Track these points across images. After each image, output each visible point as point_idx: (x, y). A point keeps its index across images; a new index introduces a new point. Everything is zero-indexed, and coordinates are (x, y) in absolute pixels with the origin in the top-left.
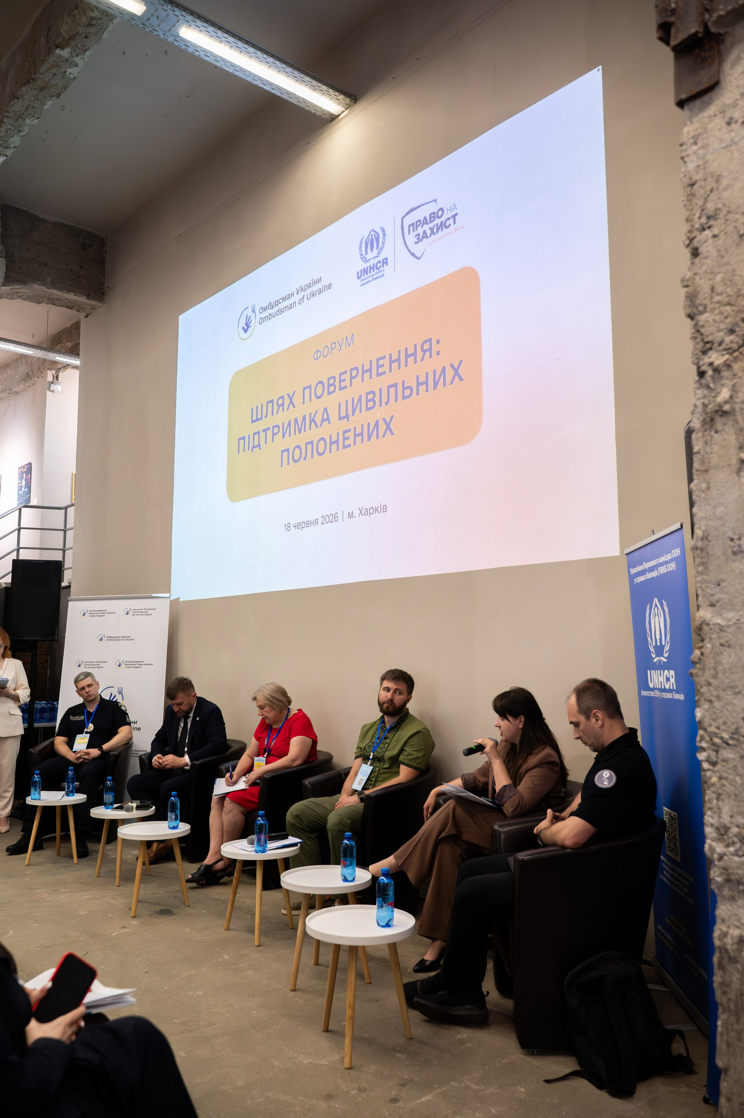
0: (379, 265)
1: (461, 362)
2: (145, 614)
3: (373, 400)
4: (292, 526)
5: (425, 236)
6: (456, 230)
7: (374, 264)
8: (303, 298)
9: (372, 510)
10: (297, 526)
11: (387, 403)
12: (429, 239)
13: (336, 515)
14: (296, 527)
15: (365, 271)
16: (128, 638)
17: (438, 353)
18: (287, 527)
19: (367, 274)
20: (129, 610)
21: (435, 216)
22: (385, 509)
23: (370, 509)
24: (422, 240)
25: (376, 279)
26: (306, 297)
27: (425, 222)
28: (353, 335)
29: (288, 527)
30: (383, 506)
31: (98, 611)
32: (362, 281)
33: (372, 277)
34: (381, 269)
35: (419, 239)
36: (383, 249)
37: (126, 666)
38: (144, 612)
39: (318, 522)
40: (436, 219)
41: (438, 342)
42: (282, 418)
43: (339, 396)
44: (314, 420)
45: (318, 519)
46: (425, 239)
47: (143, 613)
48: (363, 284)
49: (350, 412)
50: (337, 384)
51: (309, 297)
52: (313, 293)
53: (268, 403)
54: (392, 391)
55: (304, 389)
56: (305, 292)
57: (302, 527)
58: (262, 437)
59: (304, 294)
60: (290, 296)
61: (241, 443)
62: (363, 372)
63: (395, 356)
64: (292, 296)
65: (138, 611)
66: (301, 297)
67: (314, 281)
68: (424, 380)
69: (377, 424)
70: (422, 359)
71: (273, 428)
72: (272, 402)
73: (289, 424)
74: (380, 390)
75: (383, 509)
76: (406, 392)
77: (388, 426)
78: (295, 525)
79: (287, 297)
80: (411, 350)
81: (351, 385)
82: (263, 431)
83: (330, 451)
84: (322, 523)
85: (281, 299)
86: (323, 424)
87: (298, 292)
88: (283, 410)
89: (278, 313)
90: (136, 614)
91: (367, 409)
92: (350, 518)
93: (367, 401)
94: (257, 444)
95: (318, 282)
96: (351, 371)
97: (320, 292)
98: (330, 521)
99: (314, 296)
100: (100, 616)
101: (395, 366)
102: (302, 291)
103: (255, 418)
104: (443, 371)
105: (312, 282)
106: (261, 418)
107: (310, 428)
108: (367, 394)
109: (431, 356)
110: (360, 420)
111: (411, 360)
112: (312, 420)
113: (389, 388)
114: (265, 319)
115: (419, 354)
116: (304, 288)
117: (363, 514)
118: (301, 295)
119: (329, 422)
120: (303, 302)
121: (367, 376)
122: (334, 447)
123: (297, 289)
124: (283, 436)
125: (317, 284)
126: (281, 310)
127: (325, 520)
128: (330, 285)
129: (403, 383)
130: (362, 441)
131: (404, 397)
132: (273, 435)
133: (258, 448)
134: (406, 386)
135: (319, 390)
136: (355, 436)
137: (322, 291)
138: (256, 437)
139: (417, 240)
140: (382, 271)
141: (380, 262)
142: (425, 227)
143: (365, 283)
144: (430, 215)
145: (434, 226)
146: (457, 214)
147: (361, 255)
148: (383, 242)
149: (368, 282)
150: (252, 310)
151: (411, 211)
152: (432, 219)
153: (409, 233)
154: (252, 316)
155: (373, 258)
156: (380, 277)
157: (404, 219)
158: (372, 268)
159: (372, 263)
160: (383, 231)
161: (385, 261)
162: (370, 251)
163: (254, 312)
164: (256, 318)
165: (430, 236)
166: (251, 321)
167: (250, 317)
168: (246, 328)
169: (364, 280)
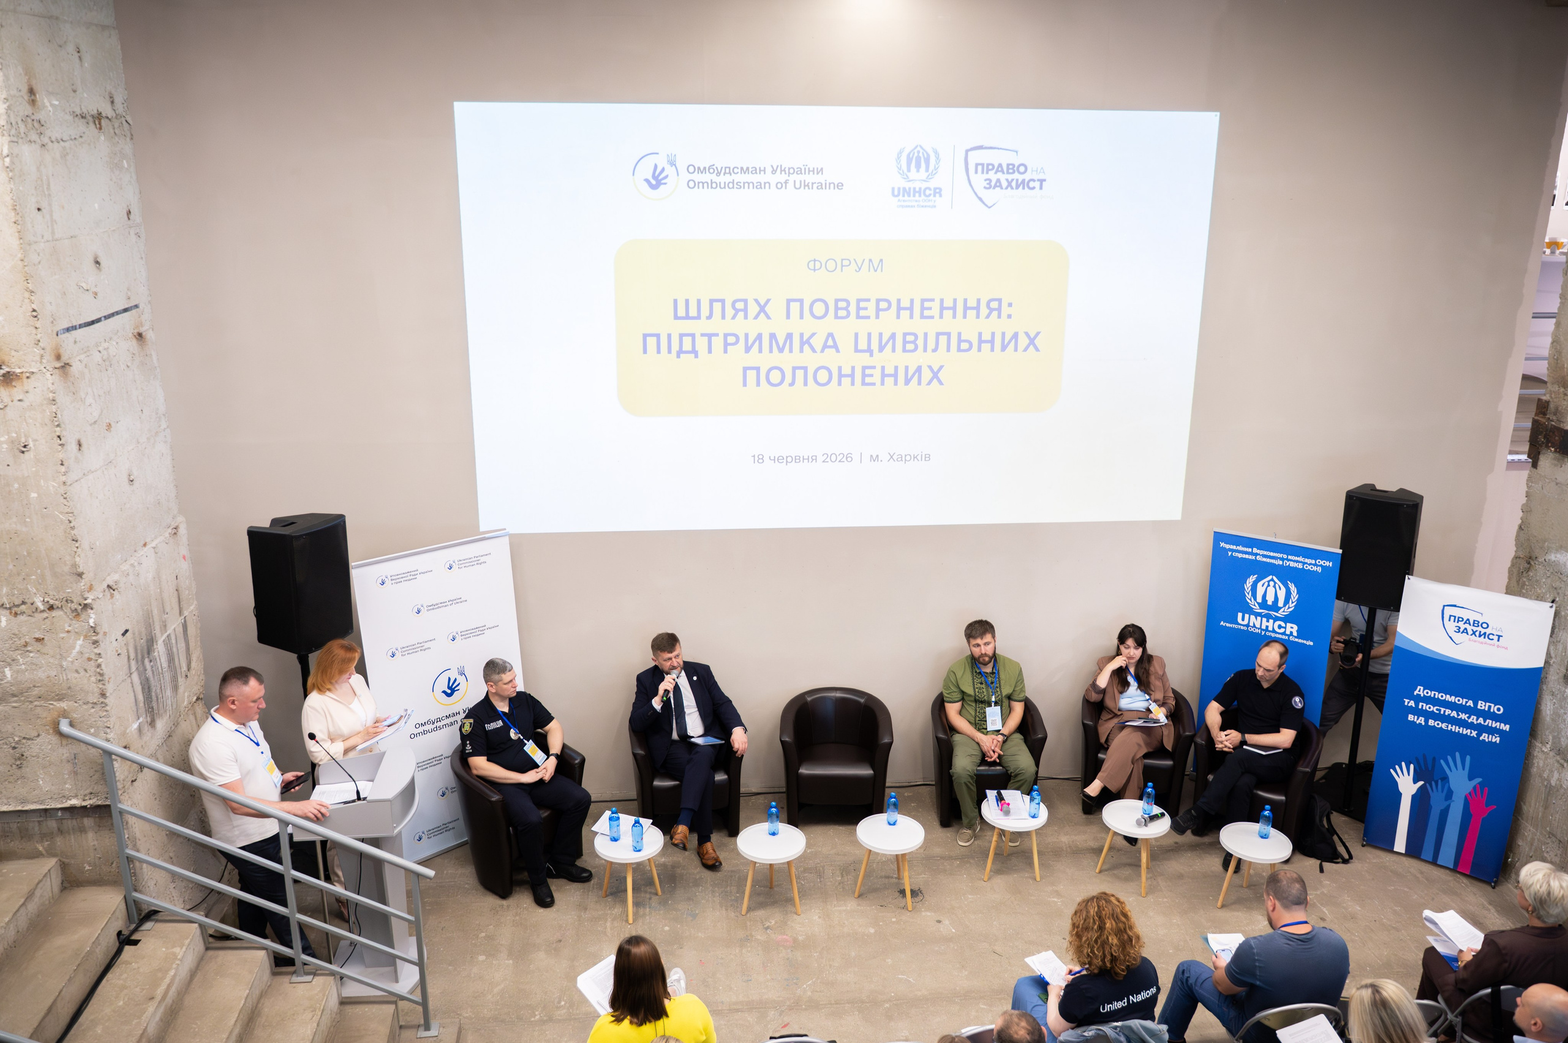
0: (928, 192)
1: (1038, 334)
2: (477, 564)
3: (914, 342)
4: (766, 458)
6: (1042, 197)
7: (920, 189)
8: (786, 182)
9: (908, 458)
10: (778, 459)
11: (935, 350)
12: (1004, 191)
13: (849, 455)
14: (774, 460)
15: (906, 192)
16: (458, 601)
17: (1009, 316)
18: (756, 459)
19: (909, 196)
20: (451, 563)
21: (1015, 169)
22: (927, 457)
23: (906, 456)
24: (994, 188)
25: (923, 206)
26: (791, 183)
27: (1000, 169)
28: (881, 260)
29: (759, 459)
30: (925, 455)
31: (404, 574)
32: (899, 200)
33: (917, 203)
34: (932, 197)
35: (990, 185)
36: (936, 175)
37: (463, 637)
38: (476, 561)
39: (816, 459)
40: (1016, 173)
41: (1010, 305)
42: (740, 326)
43: (852, 324)
44: (808, 342)
45: (816, 456)
46: (998, 189)
47: (473, 563)
48: (903, 206)
49: (875, 346)
50: (853, 309)
51: (798, 185)
52: (806, 184)
53: (712, 301)
54: (943, 339)
55: (789, 301)
56: (789, 176)
57: (787, 462)
58: (702, 344)
59: (788, 178)
60: (758, 171)
61: (652, 342)
62: (899, 309)
63: (948, 303)
64: (762, 173)
65: (465, 561)
66: (783, 181)
67: (809, 168)
68: (989, 338)
69: (919, 369)
70: (988, 317)
71: (726, 336)
72: (723, 301)
73: (759, 337)
74: (926, 335)
75: (925, 457)
76: (963, 345)
77: (935, 375)
78: (772, 458)
79: (750, 170)
80: (972, 303)
81: (877, 317)
82: (703, 335)
83: (840, 384)
84: (824, 462)
85: (738, 168)
86: (826, 350)
87: (776, 171)
88: (746, 317)
89: (731, 185)
90: (463, 566)
91: (904, 350)
92: (874, 461)
93: (905, 342)
94: (690, 349)
95: (818, 173)
96: (878, 301)
97: (820, 186)
98: (838, 460)
99: (809, 188)
100: (409, 580)
101: (948, 314)
102: (783, 172)
103: (684, 315)
104: (1015, 336)
105: (805, 169)
106: (698, 317)
107: (801, 351)
108: (905, 335)
109: (999, 317)
110: (890, 359)
111: (971, 314)
112: (805, 342)
113: (938, 334)
114: (701, 185)
115: (984, 311)
116: (787, 170)
117: (896, 460)
118: (783, 178)
119: (838, 351)
120: (786, 188)
121: (905, 314)
122: (846, 381)
123: (772, 166)
124: (748, 349)
125: (814, 174)
126: (739, 184)
127: (829, 458)
128: (840, 185)
129: (959, 334)
130: (896, 383)
131: (959, 350)
132: (726, 345)
133: (693, 355)
134: (963, 338)
135: (819, 309)
136: (884, 375)
137: (824, 186)
138: (687, 342)
139: (988, 186)
140: (933, 202)
141: (930, 189)
142: (1000, 175)
143: (907, 206)
144: (1008, 165)
145: (1013, 180)
146: (1045, 180)
147: (900, 170)
148: (937, 166)
149: (912, 206)
150: (668, 161)
151: (981, 148)
152: (1011, 171)
153: (976, 172)
154: (670, 170)
155: (919, 180)
156: (929, 206)
157: (969, 153)
158: (917, 192)
159: (917, 185)
160: (936, 153)
161: (938, 191)
162: (915, 170)
163: (674, 166)
164: (678, 175)
165: (1007, 188)
166: (667, 177)
167: (663, 170)
168: (654, 182)
169: (904, 201)
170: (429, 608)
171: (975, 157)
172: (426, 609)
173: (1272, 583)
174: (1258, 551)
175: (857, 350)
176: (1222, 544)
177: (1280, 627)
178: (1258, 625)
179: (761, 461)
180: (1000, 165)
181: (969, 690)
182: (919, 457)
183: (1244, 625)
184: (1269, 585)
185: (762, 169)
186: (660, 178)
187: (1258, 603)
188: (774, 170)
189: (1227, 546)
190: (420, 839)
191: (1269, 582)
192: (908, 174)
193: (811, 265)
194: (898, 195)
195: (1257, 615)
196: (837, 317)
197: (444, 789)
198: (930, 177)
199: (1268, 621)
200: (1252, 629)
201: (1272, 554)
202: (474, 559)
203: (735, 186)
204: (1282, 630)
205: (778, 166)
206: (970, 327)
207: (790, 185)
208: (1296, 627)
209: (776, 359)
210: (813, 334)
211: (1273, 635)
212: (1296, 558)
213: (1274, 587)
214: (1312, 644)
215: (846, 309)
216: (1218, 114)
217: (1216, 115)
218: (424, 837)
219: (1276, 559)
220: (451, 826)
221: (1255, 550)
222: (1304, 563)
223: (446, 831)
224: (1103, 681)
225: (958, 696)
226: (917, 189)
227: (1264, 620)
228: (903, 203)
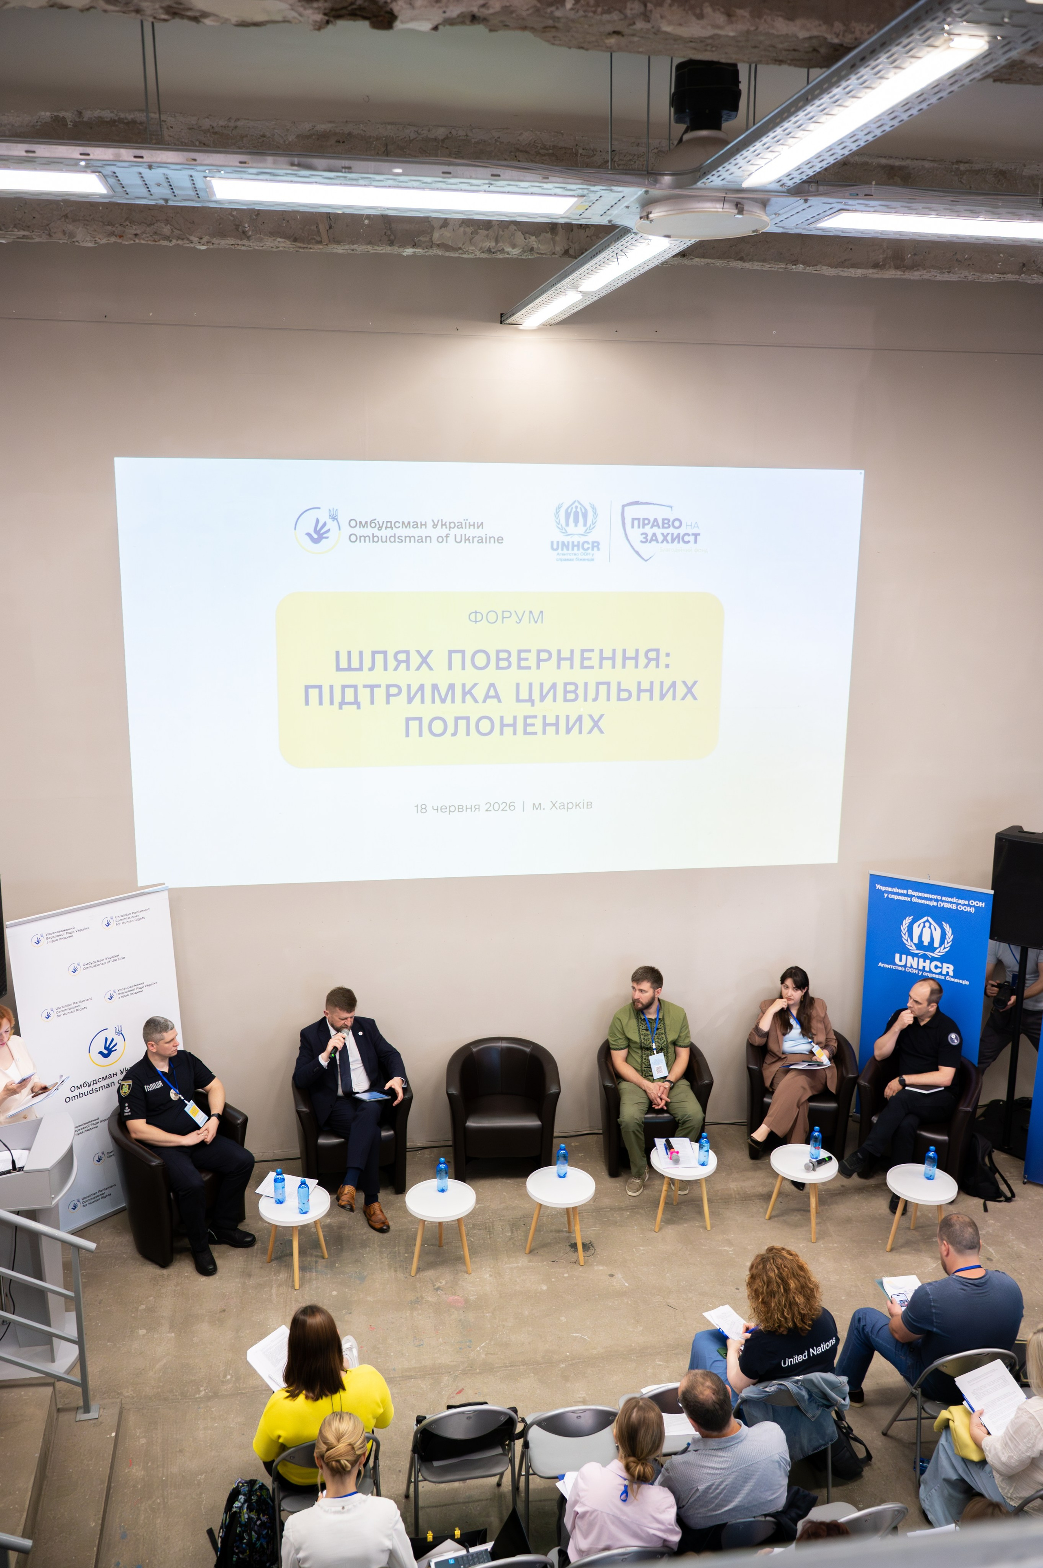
0: (586, 546)
1: (695, 682)
2: (135, 920)
3: (574, 692)
4: (429, 808)
5: (654, 538)
6: (696, 550)
7: (579, 542)
8: (447, 536)
9: (570, 806)
10: (442, 809)
11: (595, 700)
12: (660, 545)
13: (512, 804)
14: (437, 810)
15: (565, 546)
16: (115, 958)
17: (667, 666)
18: (419, 808)
19: (568, 549)
20: (109, 919)
21: (670, 523)
22: (589, 805)
23: (568, 804)
24: (650, 542)
25: (581, 560)
26: (452, 537)
27: (655, 523)
28: (541, 612)
29: (423, 809)
30: (587, 803)
31: (61, 932)
32: (558, 554)
33: (576, 557)
34: (590, 551)
35: (647, 539)
36: (594, 529)
37: (120, 996)
38: (134, 917)
39: (479, 809)
40: (671, 527)
41: (668, 655)
42: (403, 677)
43: (514, 675)
44: (470, 692)
45: (479, 805)
46: (654, 543)
47: (131, 919)
48: (561, 560)
49: (536, 696)
50: (514, 659)
51: (458, 539)
52: (467, 538)
53: (374, 653)
54: (603, 689)
55: (451, 653)
56: (450, 530)
57: (450, 811)
58: (364, 695)
59: (449, 532)
60: (419, 526)
61: (313, 693)
62: (560, 659)
63: (608, 653)
64: (424, 527)
65: (123, 918)
66: (444, 536)
67: (469, 523)
68: (648, 687)
69: (580, 719)
71: (388, 687)
72: (385, 653)
73: (422, 688)
74: (586, 684)
75: (587, 805)
76: (623, 694)
77: (596, 724)
78: (436, 808)
79: (412, 524)
80: (631, 653)
81: (538, 667)
82: (365, 686)
83: (502, 733)
84: (487, 811)
85: (399, 522)
86: (488, 700)
87: (437, 525)
88: (408, 668)
89: (392, 539)
90: (121, 922)
91: (565, 700)
92: (537, 809)
93: (566, 692)
94: (352, 700)
95: (478, 527)
96: (539, 652)
97: (481, 540)
98: (501, 809)
99: (469, 543)
100: (65, 938)
101: (607, 664)
102: (444, 527)
103: (346, 666)
104: (674, 685)
105: (466, 523)
106: (361, 669)
107: (464, 701)
108: (566, 684)
109: (657, 666)
110: (551, 709)
111: (630, 664)
112: (467, 692)
113: (598, 684)
114: (363, 538)
115: (642, 661)
116: (448, 524)
117: (558, 808)
118: (444, 532)
119: (500, 701)
120: (447, 542)
121: (565, 664)
122: (508, 731)
123: (432, 520)
124: (410, 700)
125: (474, 528)
126: (400, 538)
127: (491, 807)
128: (500, 539)
129: (619, 684)
130: (557, 732)
131: (619, 699)
132: (388, 696)
133: (355, 706)
134: (622, 688)
135: (481, 660)
136: (545, 725)
137: (484, 540)
138: (350, 693)
139: (644, 540)
140: (591, 555)
141: (588, 543)
142: (655, 529)
143: (566, 560)
144: (664, 520)
145: (668, 534)
146: (699, 534)
147: (559, 524)
148: (594, 521)
149: (571, 560)
150: (330, 516)
151: (636, 503)
153: (633, 527)
154: (331, 524)
155: (577, 534)
156: (588, 560)
157: (626, 508)
158: (575, 546)
159: (576, 539)
160: (593, 509)
161: (596, 545)
162: (573, 525)
163: (335, 521)
164: (340, 529)
165: (662, 542)
166: (328, 531)
167: (325, 524)
168: (315, 536)
169: (563, 554)
170: (86, 966)
171: (632, 512)
172: (83, 967)
173: (927, 924)
174: (913, 893)
175: (518, 700)
176: (878, 887)
177: (936, 967)
178: (915, 966)
179: (424, 811)
180: (656, 520)
181: (635, 1037)
182: (581, 805)
183: (901, 966)
184: (924, 926)
185: (423, 523)
186: (322, 531)
187: (914, 944)
188: (434, 525)
189: (883, 888)
190: (75, 1207)
191: (924, 923)
192: (567, 528)
193: (473, 617)
194: (557, 549)
195: (914, 955)
196: (498, 668)
197: (100, 1154)
198: (588, 531)
199: (924, 962)
200: (910, 970)
201: (926, 895)
202: (132, 915)
203: (397, 540)
204: (939, 970)
205: (438, 521)
206: (629, 677)
207: (451, 539)
208: (951, 967)
209: (438, 709)
210: (475, 685)
211: (930, 975)
212: (950, 899)
213: (930, 927)
214: (967, 983)
215: (507, 659)
216: (863, 472)
217: (861, 473)
218: (80, 1206)
219: (930, 900)
220: (107, 1192)
221: (910, 892)
222: (958, 904)
223: (102, 1198)
224: (765, 1024)
225: (624, 1043)
226: (576, 543)
227: (921, 960)
228: (561, 557)
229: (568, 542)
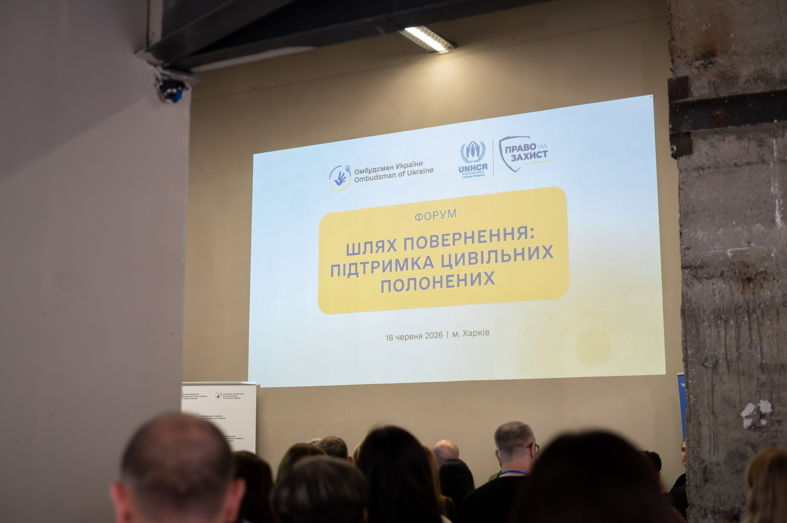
0: (479, 167)
1: (551, 246)
2: (235, 398)
3: (475, 258)
4: (394, 337)
5: (520, 157)
6: (546, 161)
7: (475, 166)
8: (404, 172)
9: (475, 333)
10: (400, 338)
11: (488, 262)
12: (523, 161)
13: (441, 333)
14: (399, 338)
15: (467, 169)
16: (220, 417)
17: (532, 237)
18: (389, 338)
19: (469, 171)
20: (219, 394)
21: (529, 147)
22: (487, 333)
24: (517, 160)
25: (477, 176)
26: (406, 172)
27: (520, 148)
28: (455, 210)
29: (390, 338)
30: (486, 331)
31: (190, 394)
32: (463, 174)
33: (474, 174)
34: (482, 170)
35: (515, 159)
36: (483, 157)
38: (235, 396)
39: (422, 337)
40: (530, 149)
41: (532, 229)
42: (382, 257)
43: (441, 250)
44: (416, 263)
45: (422, 335)
46: (520, 160)
47: (232, 397)
48: (465, 177)
49: (453, 263)
50: (440, 240)
51: (409, 173)
52: (414, 172)
53: (366, 243)
54: (493, 255)
55: (406, 240)
56: (405, 169)
57: (406, 339)
58: (360, 268)
59: (405, 170)
60: (389, 168)
61: (335, 269)
62: (466, 238)
63: (495, 232)
64: (392, 169)
65: (227, 395)
66: (402, 172)
67: (415, 163)
68: (521, 252)
69: (479, 275)
70: (519, 238)
71: (373, 263)
72: (371, 243)
73: (390, 262)
74: (482, 253)
75: (486, 333)
76: (505, 258)
77: (489, 278)
78: (397, 337)
79: (386, 168)
80: (509, 231)
81: (454, 244)
82: (361, 263)
83: (434, 287)
84: (426, 338)
85: (379, 168)
86: (426, 267)
87: (398, 167)
88: (383, 251)
89: (376, 178)
90: (226, 397)
91: (470, 263)
92: (455, 336)
93: (470, 258)
94: (354, 272)
95: (420, 165)
96: (454, 234)
97: (421, 172)
98: (434, 337)
99: (415, 174)
100: (193, 399)
101: (495, 238)
102: (402, 167)
103: (352, 253)
104: (537, 249)
105: (413, 163)
106: (359, 253)
107: (413, 269)
108: (470, 253)
109: (526, 238)
110: (463, 269)
111: (509, 237)
112: (414, 263)
113: (490, 252)
114: (361, 179)
115: (516, 235)
116: (404, 165)
117: (468, 335)
118: (401, 170)
119: (433, 267)
120: (404, 176)
121: (469, 241)
122: (438, 285)
123: (396, 165)
124: (384, 270)
125: (418, 166)
126: (380, 176)
127: (430, 335)
128: (432, 170)
129: (503, 251)
130: (466, 285)
131: (503, 261)
132: (373, 268)
133: (356, 275)
134: (505, 253)
135: (422, 243)
136: (459, 280)
137: (423, 172)
138: (353, 267)
139: (514, 159)
140: (483, 172)
141: (480, 165)
142: (520, 152)
143: (468, 177)
144: (525, 145)
145: (528, 154)
146: (547, 151)
147: (463, 157)
148: (483, 152)
149: (470, 177)
150: (346, 169)
151: (508, 138)
152: (526, 149)
153: (506, 152)
154: (347, 174)
155: (474, 161)
156: (480, 175)
157: (502, 142)
158: (473, 168)
159: (473, 164)
160: (483, 145)
161: (485, 166)
162: (471, 156)
163: (349, 172)
164: (350, 176)
165: (525, 159)
166: (345, 178)
167: (344, 174)
168: (339, 181)
169: (466, 174)
171: (505, 144)
175: (443, 266)
179: (392, 339)
180: (520, 146)
182: (482, 333)
185: (392, 167)
186: (342, 178)
192: (468, 158)
193: (417, 217)
194: (463, 171)
198: (480, 158)
202: (233, 395)
203: (378, 178)
205: (399, 164)
206: (509, 246)
207: (406, 173)
209: (399, 274)
210: (419, 258)
215: (436, 241)
216: (652, 95)
217: (651, 97)
226: (473, 166)
228: (465, 176)
229: (469, 166)
